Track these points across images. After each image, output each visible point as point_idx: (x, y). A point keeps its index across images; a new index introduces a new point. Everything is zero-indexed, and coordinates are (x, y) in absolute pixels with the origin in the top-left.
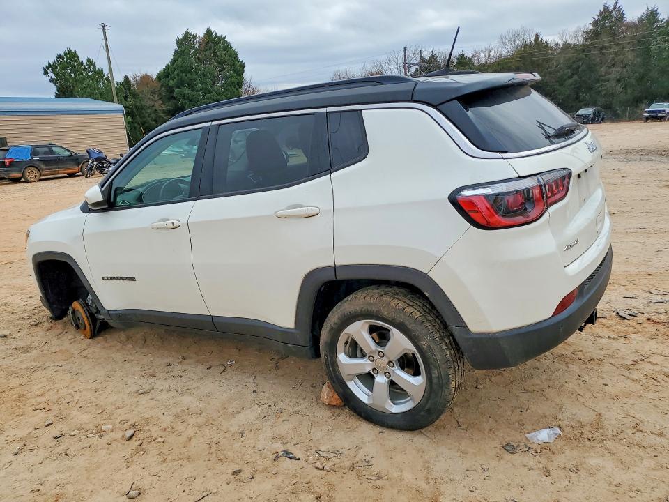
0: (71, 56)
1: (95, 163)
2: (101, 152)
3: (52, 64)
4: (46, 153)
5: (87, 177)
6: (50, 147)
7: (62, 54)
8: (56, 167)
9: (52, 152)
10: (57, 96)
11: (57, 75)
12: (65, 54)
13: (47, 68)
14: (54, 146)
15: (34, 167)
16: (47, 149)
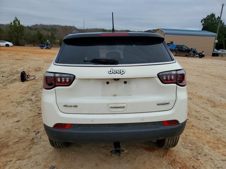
0: (213, 15)
1: (192, 53)
2: (195, 49)
3: (205, 18)
4: (180, 48)
5: (188, 57)
6: (182, 46)
7: (210, 15)
8: (181, 52)
9: (182, 48)
10: (202, 30)
11: (204, 22)
12: (211, 15)
13: (203, 20)
14: (183, 45)
15: (176, 52)
16: (181, 46)
